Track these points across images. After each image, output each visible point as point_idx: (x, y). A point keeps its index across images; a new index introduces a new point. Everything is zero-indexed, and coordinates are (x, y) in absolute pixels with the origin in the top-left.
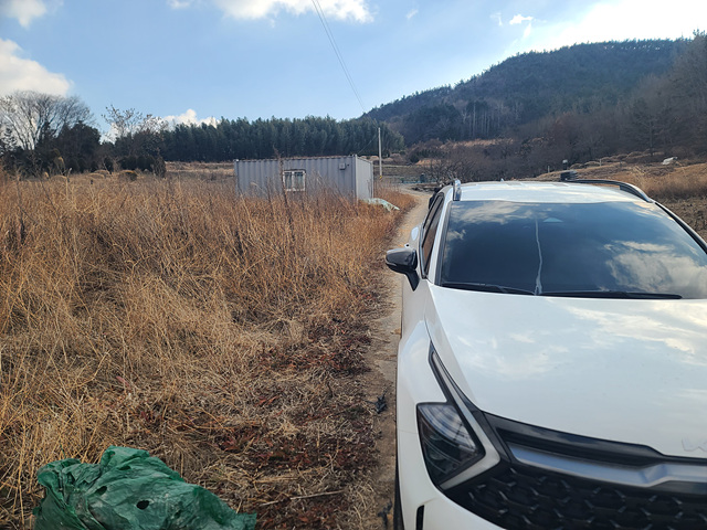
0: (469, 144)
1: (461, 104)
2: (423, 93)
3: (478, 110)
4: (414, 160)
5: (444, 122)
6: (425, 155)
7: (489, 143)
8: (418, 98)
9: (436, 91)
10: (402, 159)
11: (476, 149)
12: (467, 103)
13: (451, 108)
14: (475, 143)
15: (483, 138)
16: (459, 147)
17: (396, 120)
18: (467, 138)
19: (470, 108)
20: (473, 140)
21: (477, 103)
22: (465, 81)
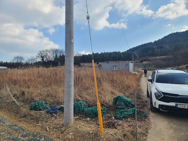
0: (158, 57)
1: (155, 47)
2: (144, 44)
3: (160, 48)
4: (142, 62)
5: (150, 52)
6: (145, 60)
7: (164, 57)
8: (142, 45)
9: (148, 44)
10: (138, 61)
11: (160, 59)
12: (157, 46)
13: (152, 48)
14: (160, 57)
15: (162, 56)
16: (155, 58)
17: (137, 51)
18: (157, 56)
19: (158, 48)
20: (159, 56)
21: (160, 46)
22: (156, 41)
